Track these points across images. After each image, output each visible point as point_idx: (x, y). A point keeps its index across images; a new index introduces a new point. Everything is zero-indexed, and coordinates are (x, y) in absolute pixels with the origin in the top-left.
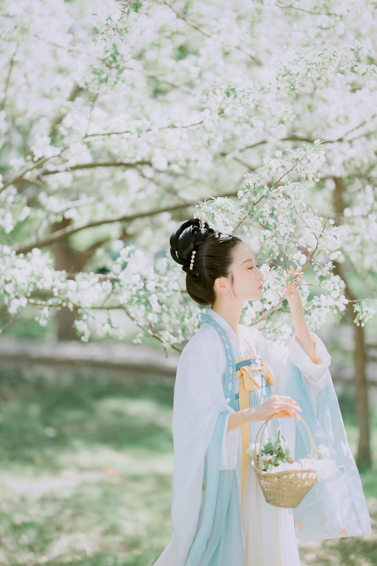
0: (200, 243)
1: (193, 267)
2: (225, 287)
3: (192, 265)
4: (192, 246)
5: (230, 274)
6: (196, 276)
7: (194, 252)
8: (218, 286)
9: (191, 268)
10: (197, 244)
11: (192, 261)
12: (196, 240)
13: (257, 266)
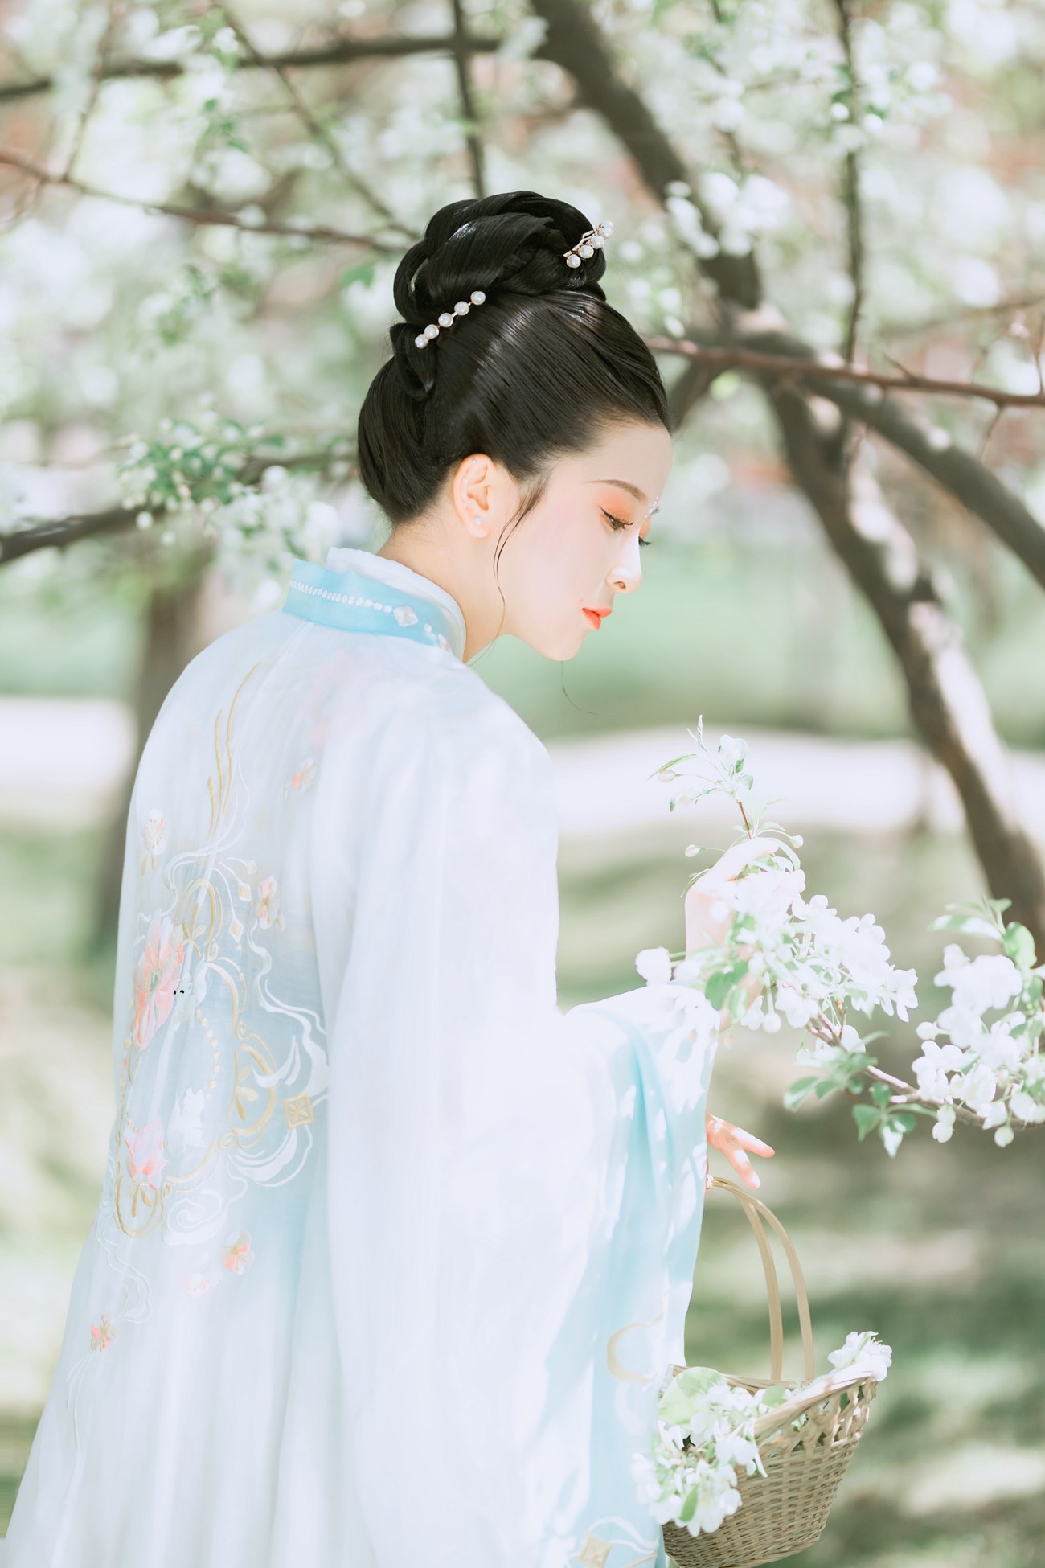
0: (523, 289)
1: (431, 341)
2: (486, 508)
3: (431, 332)
4: (489, 276)
5: (538, 478)
6: (419, 385)
7: (479, 298)
8: (465, 481)
9: (421, 342)
10: (514, 282)
11: (446, 320)
12: (519, 272)
13: (641, 541)
